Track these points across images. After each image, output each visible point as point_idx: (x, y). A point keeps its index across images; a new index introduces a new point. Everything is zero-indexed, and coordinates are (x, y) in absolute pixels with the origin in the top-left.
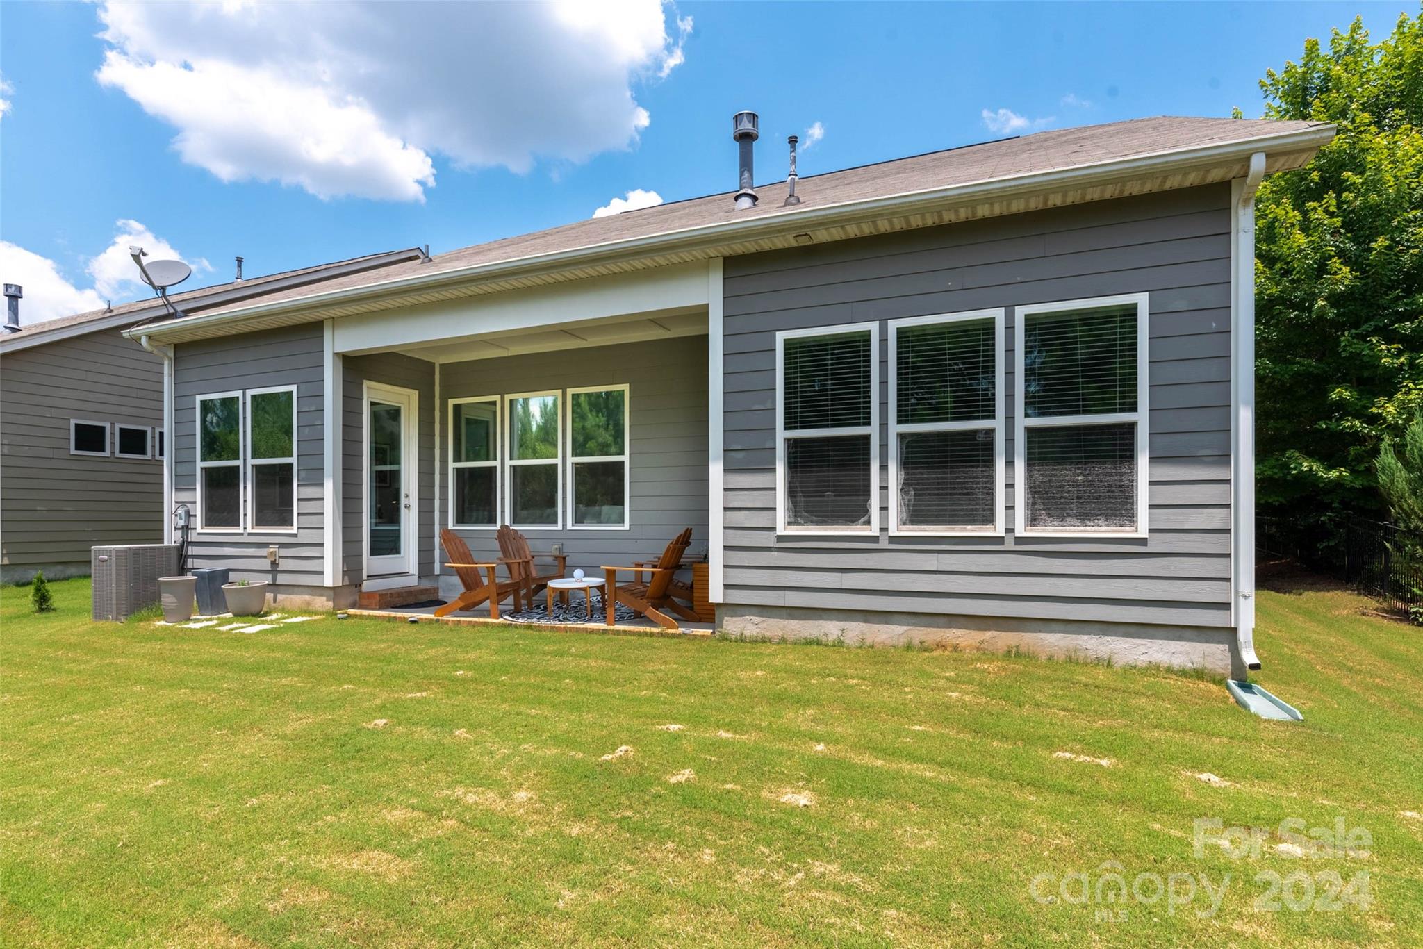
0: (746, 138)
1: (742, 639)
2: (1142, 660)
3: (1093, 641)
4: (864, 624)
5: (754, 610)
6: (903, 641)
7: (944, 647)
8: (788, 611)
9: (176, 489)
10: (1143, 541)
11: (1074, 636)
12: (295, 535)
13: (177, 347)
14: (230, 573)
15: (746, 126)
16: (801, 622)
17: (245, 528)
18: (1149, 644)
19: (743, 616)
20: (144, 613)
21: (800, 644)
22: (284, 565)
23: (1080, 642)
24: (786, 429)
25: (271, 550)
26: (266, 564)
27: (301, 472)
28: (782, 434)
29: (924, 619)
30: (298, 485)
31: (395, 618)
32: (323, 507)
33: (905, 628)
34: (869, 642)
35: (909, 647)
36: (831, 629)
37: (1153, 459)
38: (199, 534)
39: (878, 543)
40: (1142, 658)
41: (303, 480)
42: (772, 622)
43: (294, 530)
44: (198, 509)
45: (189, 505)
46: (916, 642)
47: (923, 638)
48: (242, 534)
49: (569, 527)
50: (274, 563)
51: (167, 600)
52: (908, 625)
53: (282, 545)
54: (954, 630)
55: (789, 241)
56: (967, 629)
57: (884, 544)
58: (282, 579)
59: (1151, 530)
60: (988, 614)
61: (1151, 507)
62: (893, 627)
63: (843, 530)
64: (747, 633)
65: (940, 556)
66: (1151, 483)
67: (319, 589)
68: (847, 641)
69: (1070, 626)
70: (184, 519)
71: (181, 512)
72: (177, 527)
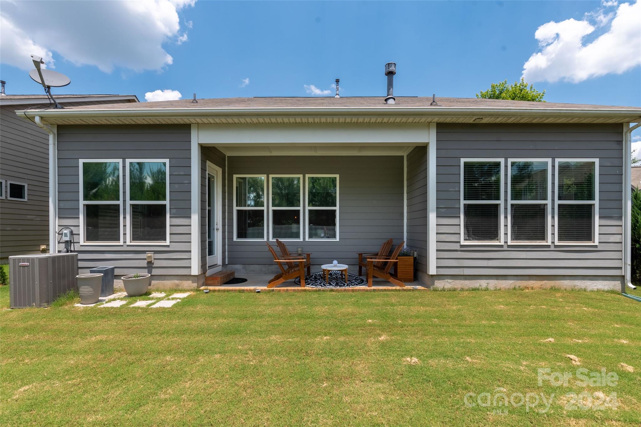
0: (390, 74)
1: (444, 290)
2: (595, 288)
3: (579, 282)
4: (496, 281)
5: (449, 277)
6: (513, 286)
7: (528, 288)
8: (464, 277)
9: (58, 217)
10: (596, 246)
11: (573, 281)
12: (168, 246)
13: (60, 127)
14: (115, 269)
15: (392, 68)
16: (470, 281)
17: (125, 242)
18: (597, 283)
19: (443, 280)
20: (63, 300)
21: (470, 290)
22: (157, 263)
23: (575, 283)
24: (464, 200)
25: (149, 255)
26: (144, 263)
27: (172, 210)
28: (463, 202)
29: (520, 277)
30: (170, 217)
31: (243, 290)
32: (191, 230)
33: (513, 281)
34: (498, 288)
35: (515, 289)
36: (483, 283)
37: (600, 217)
38: (81, 246)
39: (503, 247)
40: (595, 287)
41: (174, 214)
42: (457, 281)
43: (168, 243)
44: (82, 230)
45: (72, 228)
46: (517, 287)
47: (520, 285)
48: (122, 246)
49: (307, 239)
50: (150, 263)
51: (85, 290)
52: (514, 280)
53: (156, 252)
54: (531, 281)
55: (471, 121)
56: (536, 280)
57: (505, 248)
58: (155, 272)
59: (599, 242)
60: (545, 274)
61: (599, 234)
62: (508, 281)
63: (489, 242)
64: (446, 287)
65: (527, 252)
66: (600, 226)
67: (188, 277)
68: (489, 288)
69: (572, 278)
70: (67, 237)
71: (65, 232)
72: (60, 242)
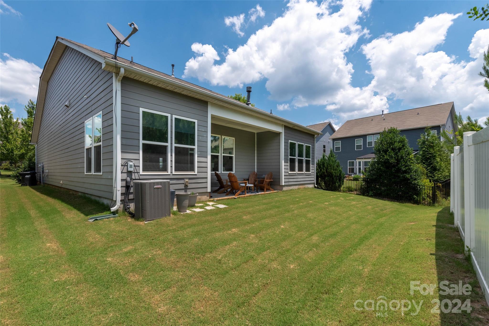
1: (287, 191)
4: (295, 186)
7: (301, 188)
17: (171, 172)
19: (286, 187)
22: (190, 186)
23: (308, 186)
25: (185, 181)
26: (182, 186)
27: (199, 152)
28: (289, 157)
32: (207, 165)
38: (141, 175)
39: (296, 174)
41: (199, 155)
43: (196, 173)
44: (141, 163)
45: (133, 161)
48: (170, 175)
50: (186, 186)
53: (190, 179)
55: (291, 126)
63: (294, 172)
65: (300, 176)
66: (311, 167)
70: (132, 168)
71: (130, 164)
72: (123, 172)
